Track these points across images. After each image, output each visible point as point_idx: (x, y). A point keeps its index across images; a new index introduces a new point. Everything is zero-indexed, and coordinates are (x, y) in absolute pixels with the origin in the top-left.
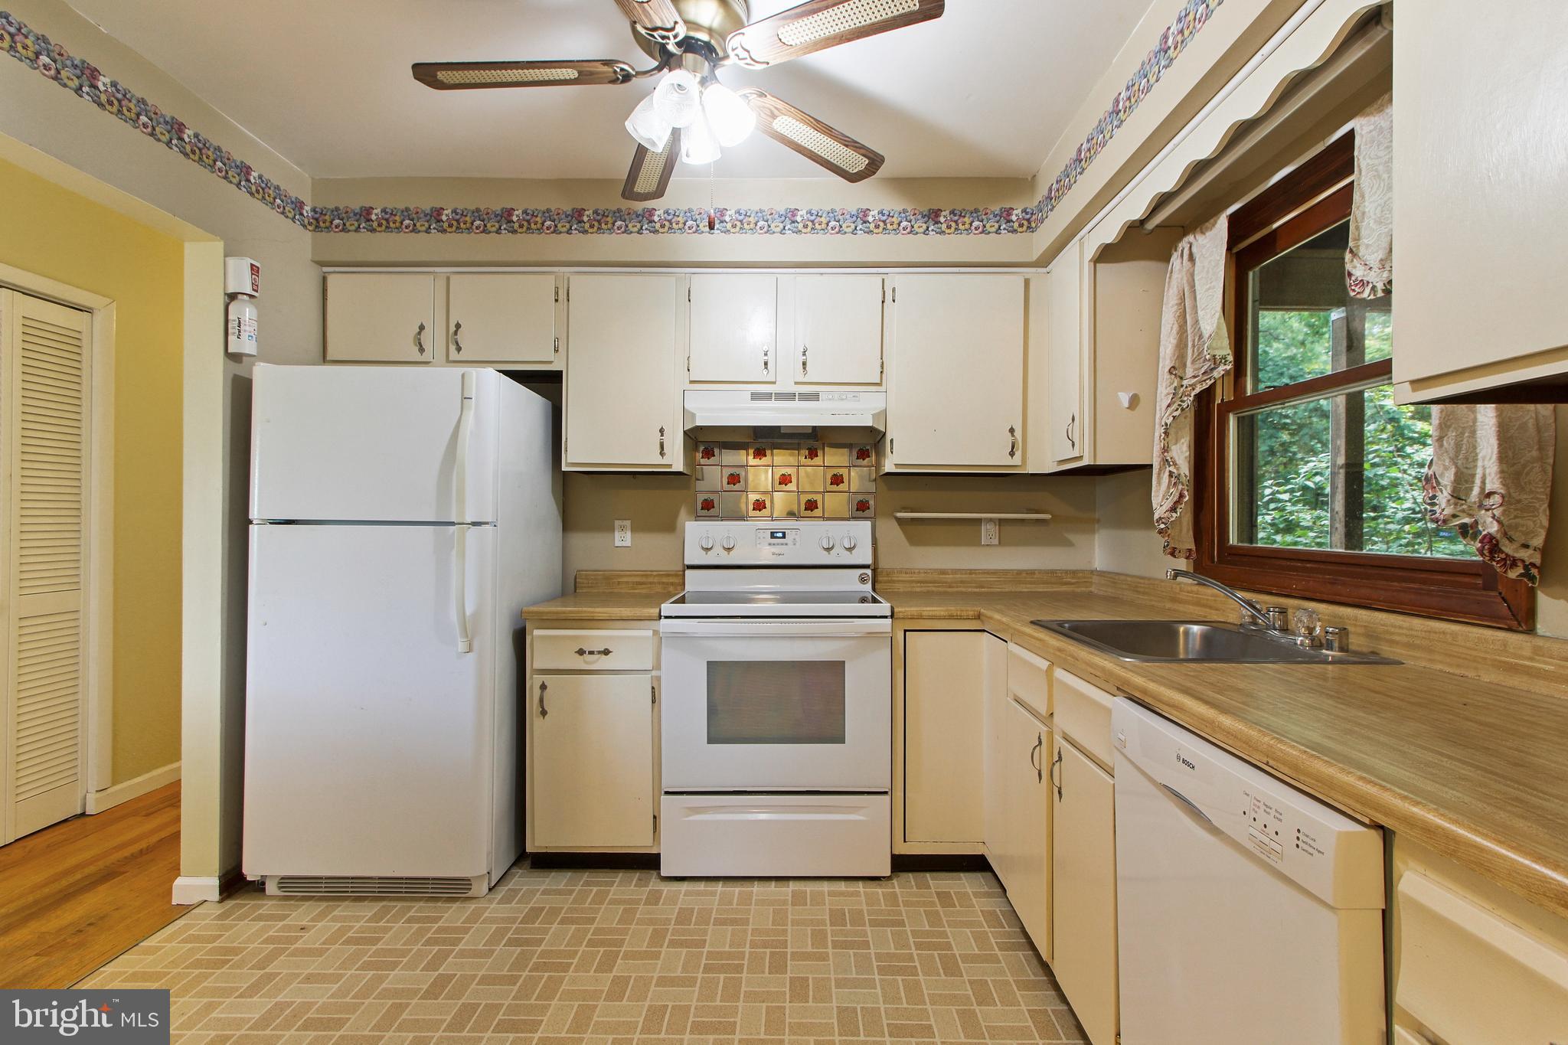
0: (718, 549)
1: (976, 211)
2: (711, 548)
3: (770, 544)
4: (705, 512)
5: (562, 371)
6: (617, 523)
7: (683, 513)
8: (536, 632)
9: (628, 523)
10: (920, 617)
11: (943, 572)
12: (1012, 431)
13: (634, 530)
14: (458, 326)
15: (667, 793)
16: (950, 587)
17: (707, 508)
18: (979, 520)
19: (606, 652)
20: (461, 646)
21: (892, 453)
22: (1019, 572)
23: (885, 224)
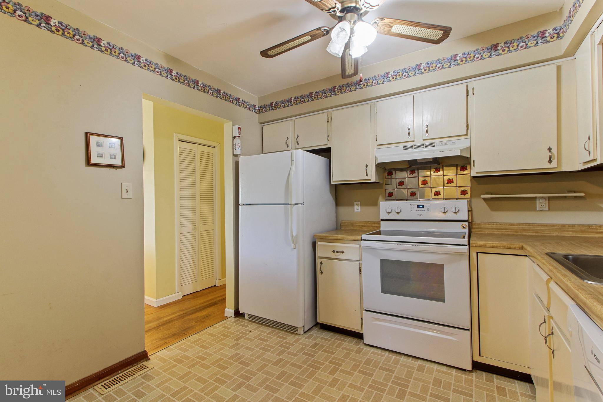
0: (393, 213)
1: (521, 38)
2: (391, 212)
3: (416, 211)
4: (389, 198)
5: (330, 147)
6: (355, 203)
7: (380, 198)
8: (319, 243)
9: (359, 203)
10: (485, 246)
11: (511, 224)
12: (550, 149)
13: (362, 205)
14: (298, 136)
15: (366, 310)
16: (516, 232)
17: (390, 196)
18: (535, 198)
19: (343, 252)
20: (292, 247)
21: (474, 167)
22: (563, 225)
23: (466, 58)
